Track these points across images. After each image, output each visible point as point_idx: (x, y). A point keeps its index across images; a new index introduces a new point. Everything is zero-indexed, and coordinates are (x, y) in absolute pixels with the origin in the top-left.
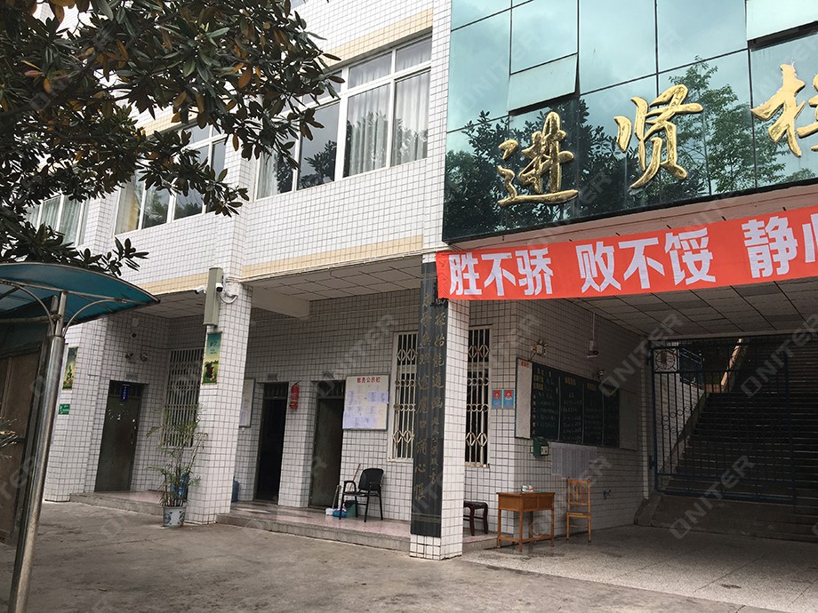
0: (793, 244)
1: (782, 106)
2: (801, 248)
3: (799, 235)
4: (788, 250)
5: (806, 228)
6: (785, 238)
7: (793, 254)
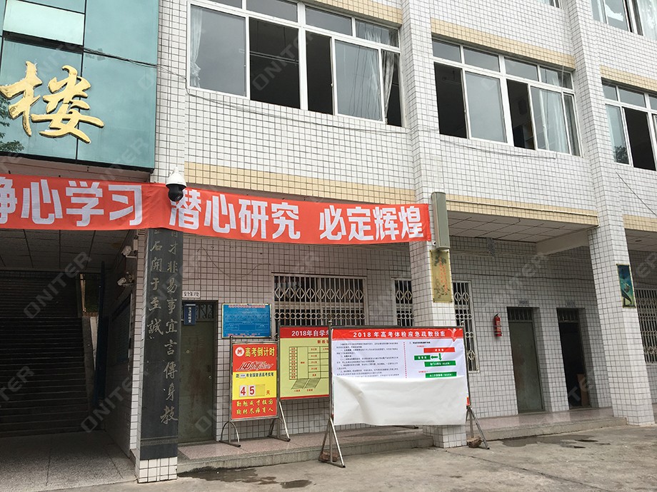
0: (14, 201)
1: (22, 92)
2: (19, 206)
3: (19, 196)
4: (9, 205)
5: (26, 191)
6: (8, 196)
7: (12, 209)
